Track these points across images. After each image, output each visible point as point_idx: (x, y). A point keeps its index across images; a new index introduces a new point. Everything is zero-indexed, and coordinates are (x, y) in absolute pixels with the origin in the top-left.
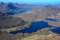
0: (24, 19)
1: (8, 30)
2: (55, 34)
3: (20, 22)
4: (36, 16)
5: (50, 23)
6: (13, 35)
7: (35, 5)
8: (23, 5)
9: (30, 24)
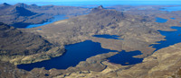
0: (48, 38)
1: (14, 61)
2: (117, 67)
3: (40, 42)
4: (75, 31)
5: (105, 44)
6: (23, 71)
7: (72, 8)
8: (48, 8)
9: (62, 47)
